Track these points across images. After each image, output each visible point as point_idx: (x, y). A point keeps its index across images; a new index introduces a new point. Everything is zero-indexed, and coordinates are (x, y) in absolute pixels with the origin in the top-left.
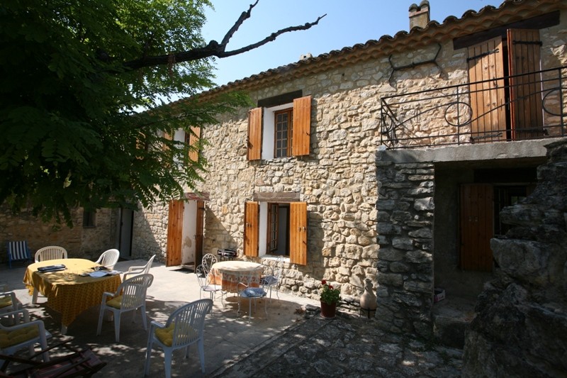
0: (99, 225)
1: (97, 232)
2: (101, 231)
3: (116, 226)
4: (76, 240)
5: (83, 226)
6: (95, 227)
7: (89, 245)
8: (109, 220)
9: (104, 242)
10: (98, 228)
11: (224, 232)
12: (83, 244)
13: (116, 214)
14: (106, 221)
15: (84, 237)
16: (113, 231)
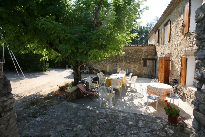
0: (148, 66)
1: (147, 68)
2: (149, 68)
3: (154, 67)
4: (141, 70)
5: (143, 66)
6: (147, 67)
7: (145, 72)
8: (151, 65)
9: (150, 72)
10: (148, 67)
11: (176, 71)
12: (143, 72)
13: (154, 63)
14: (150, 65)
15: (144, 70)
16: (153, 68)
